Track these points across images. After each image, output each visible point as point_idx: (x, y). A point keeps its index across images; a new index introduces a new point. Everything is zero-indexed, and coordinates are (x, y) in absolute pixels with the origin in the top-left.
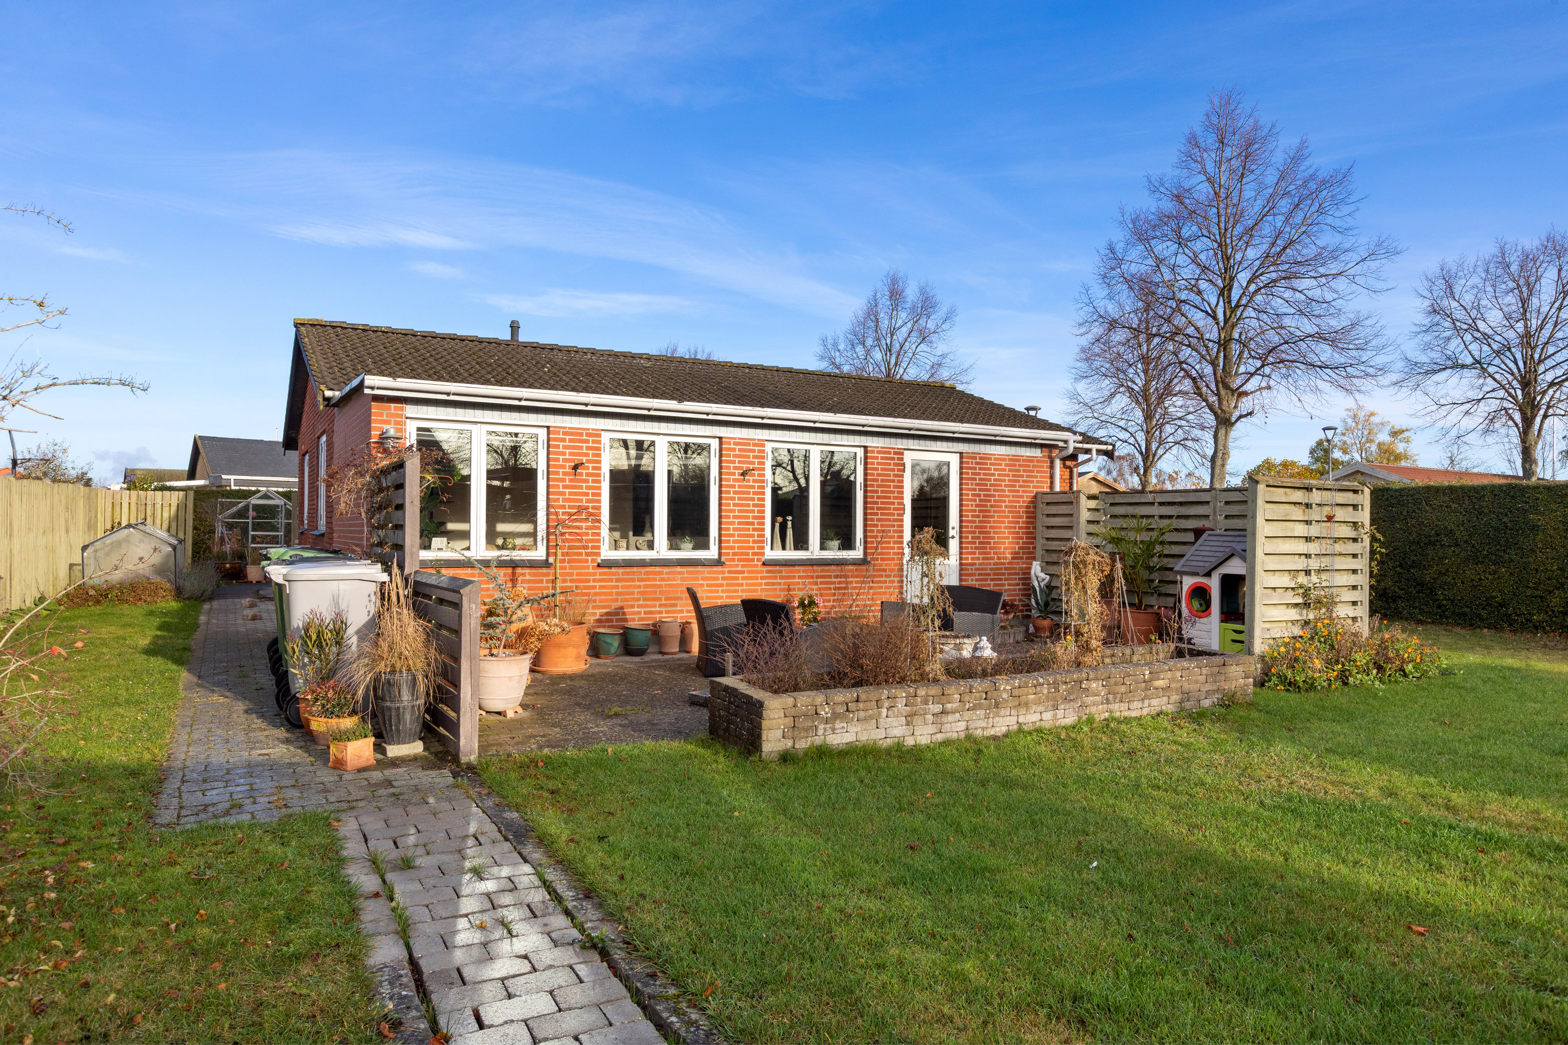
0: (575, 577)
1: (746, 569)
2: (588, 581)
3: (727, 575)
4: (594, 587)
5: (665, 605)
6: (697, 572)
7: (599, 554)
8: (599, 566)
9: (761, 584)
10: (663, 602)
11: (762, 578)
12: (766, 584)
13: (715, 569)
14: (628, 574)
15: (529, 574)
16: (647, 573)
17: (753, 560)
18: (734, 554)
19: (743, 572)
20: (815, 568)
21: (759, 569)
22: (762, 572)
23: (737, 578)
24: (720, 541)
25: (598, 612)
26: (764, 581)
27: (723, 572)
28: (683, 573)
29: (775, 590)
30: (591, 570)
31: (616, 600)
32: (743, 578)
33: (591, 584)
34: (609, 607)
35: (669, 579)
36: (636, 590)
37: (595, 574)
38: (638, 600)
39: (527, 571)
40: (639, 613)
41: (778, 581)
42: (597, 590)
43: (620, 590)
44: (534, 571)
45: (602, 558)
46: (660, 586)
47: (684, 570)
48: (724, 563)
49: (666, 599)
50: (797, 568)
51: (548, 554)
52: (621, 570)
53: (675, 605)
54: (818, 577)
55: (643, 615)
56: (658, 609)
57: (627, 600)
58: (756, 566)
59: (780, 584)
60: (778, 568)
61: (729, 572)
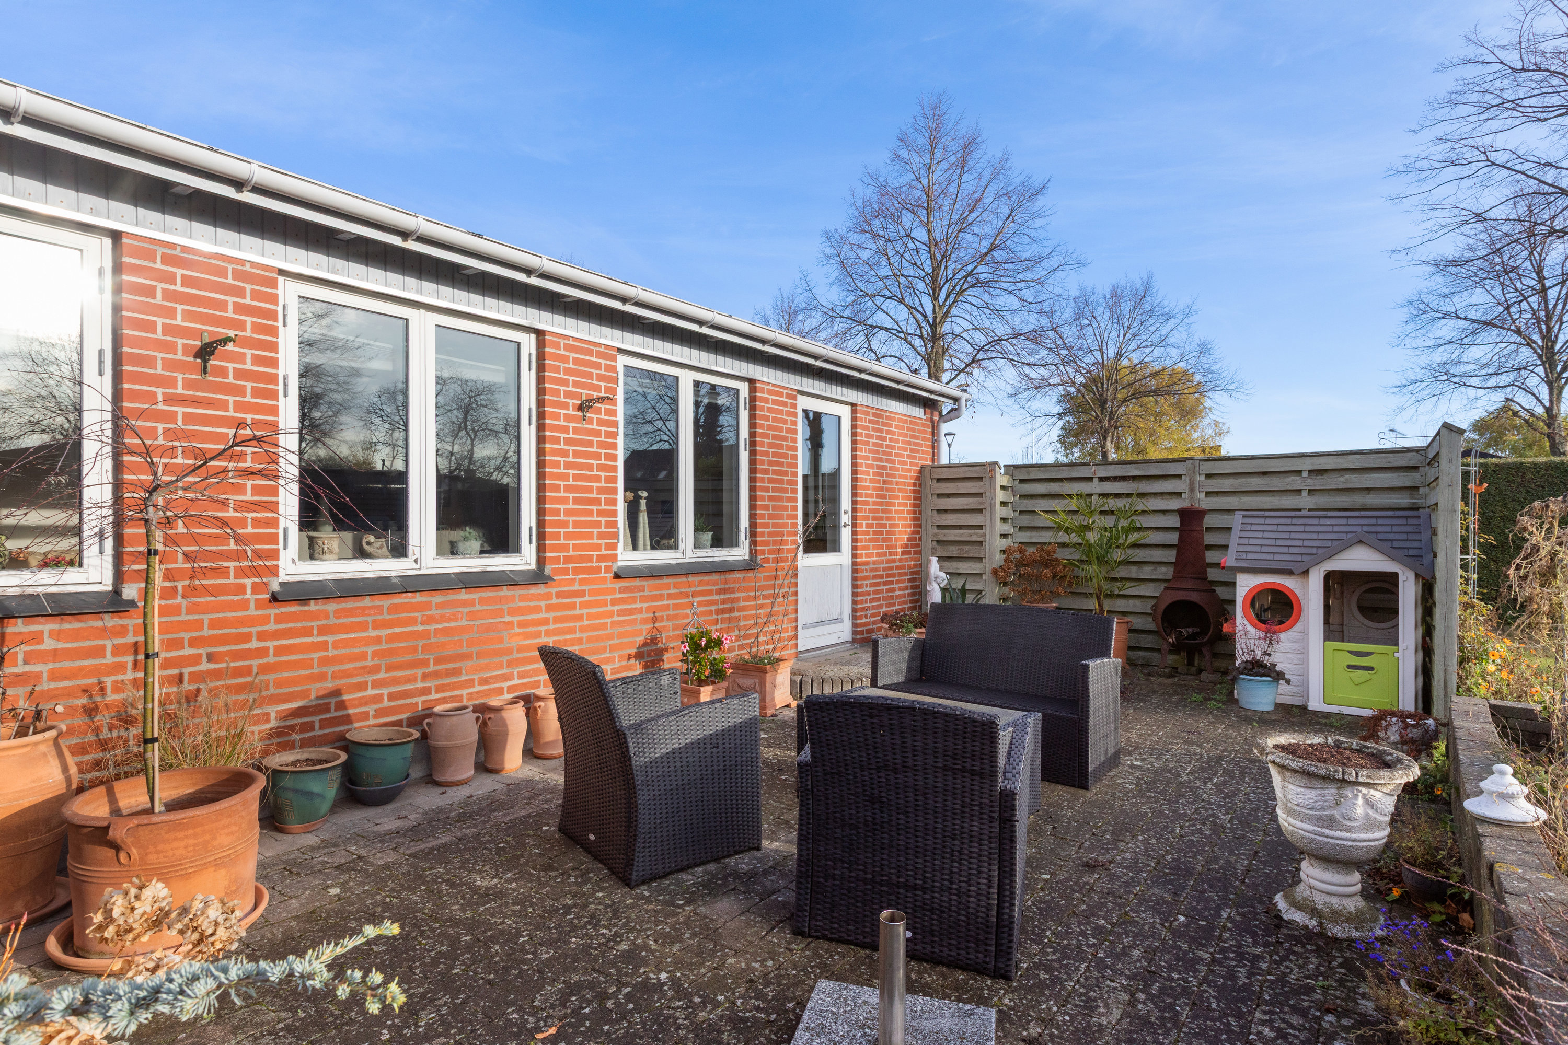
0: (206, 632)
1: (586, 588)
2: (247, 638)
3: (555, 601)
4: (263, 652)
5: (436, 675)
6: (500, 599)
7: (274, 571)
8: (274, 598)
9: (610, 614)
10: (432, 668)
11: (614, 602)
12: (621, 613)
13: (534, 590)
14: (350, 612)
15: (53, 635)
16: (394, 609)
17: (597, 570)
18: (568, 560)
19: (581, 594)
20: (691, 579)
21: (609, 585)
22: (613, 591)
23: (572, 606)
24: (541, 536)
25: (273, 711)
26: (616, 608)
27: (548, 596)
28: (472, 603)
29: (633, 622)
30: (252, 612)
31: (322, 677)
32: (583, 605)
33: (254, 644)
34: (304, 694)
35: (443, 619)
36: (370, 650)
37: (265, 620)
38: (376, 669)
39: (46, 627)
40: (378, 699)
41: (638, 605)
42: (271, 659)
43: (331, 652)
44: (70, 625)
45: (283, 578)
46: (425, 635)
47: (475, 595)
48: (550, 578)
49: (438, 661)
50: (666, 580)
51: (119, 576)
52: (331, 607)
53: (456, 672)
54: (695, 594)
55: (386, 703)
56: (420, 685)
57: (347, 674)
58: (604, 580)
59: (640, 611)
60: (637, 582)
61: (559, 595)
